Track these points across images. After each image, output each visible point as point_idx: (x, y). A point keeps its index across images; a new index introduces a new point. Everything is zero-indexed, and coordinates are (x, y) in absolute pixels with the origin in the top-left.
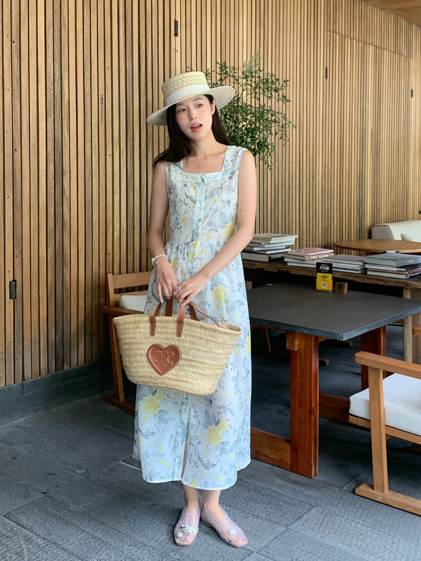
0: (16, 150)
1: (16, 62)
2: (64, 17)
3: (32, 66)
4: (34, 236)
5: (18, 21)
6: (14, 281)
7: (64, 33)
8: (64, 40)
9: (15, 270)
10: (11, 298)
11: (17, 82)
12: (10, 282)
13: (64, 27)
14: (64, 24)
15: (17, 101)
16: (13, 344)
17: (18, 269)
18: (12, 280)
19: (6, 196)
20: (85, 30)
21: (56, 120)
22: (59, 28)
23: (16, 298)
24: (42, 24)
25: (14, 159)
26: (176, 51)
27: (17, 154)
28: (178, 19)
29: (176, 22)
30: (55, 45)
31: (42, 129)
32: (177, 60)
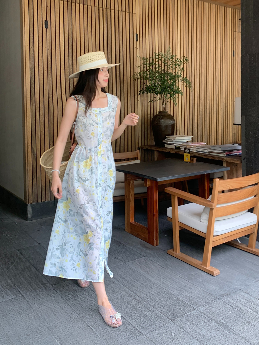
0: (50, 97)
1: (50, 59)
2: (74, 37)
5: (50, 40)
7: (74, 44)
8: (74, 47)
11: (50, 67)
14: (74, 40)
15: (50, 76)
19: (45, 118)
20: (85, 42)
21: (70, 83)
22: (72, 42)
24: (63, 41)
25: (49, 101)
26: (137, 48)
27: (51, 99)
28: (138, 33)
29: (137, 35)
30: (69, 50)
31: (63, 87)
32: (138, 53)
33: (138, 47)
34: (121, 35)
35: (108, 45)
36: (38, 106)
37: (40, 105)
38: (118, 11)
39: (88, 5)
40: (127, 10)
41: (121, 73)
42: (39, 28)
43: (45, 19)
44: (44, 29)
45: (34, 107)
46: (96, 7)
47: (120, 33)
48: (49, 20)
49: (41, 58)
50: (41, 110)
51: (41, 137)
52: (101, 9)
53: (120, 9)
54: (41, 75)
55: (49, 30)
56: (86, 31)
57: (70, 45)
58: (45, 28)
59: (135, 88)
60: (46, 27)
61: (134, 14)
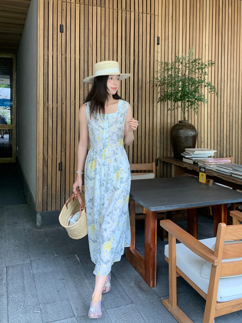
0: (63, 103)
1: (64, 64)
2: (90, 42)
3: (72, 65)
4: (72, 143)
5: (65, 45)
6: (61, 162)
7: (90, 49)
8: (90, 52)
9: (62, 158)
10: (59, 170)
11: (64, 73)
12: (59, 163)
13: (90, 46)
14: (90, 44)
15: (64, 82)
16: (60, 191)
17: (63, 158)
18: (60, 162)
19: (58, 124)
20: (102, 47)
21: (85, 89)
22: (87, 46)
23: (62, 170)
24: (78, 45)
25: (62, 108)
26: (158, 52)
27: (64, 106)
28: (160, 36)
29: (158, 38)
30: (85, 55)
31: (77, 94)
32: (159, 57)
33: (160, 51)
34: (141, 38)
35: (127, 50)
36: (51, 113)
37: (53, 111)
38: (138, 13)
39: (106, 7)
40: (149, 12)
41: (139, 79)
42: (54, 33)
43: (60, 23)
44: (59, 34)
45: (46, 113)
46: (114, 10)
47: (140, 36)
48: (64, 24)
49: (55, 63)
50: (54, 117)
51: (53, 144)
52: (120, 12)
53: (141, 11)
54: (55, 81)
55: (64, 34)
56: (103, 35)
57: (86, 49)
58: (60, 32)
59: (154, 95)
60: (62, 31)
61: (156, 16)
